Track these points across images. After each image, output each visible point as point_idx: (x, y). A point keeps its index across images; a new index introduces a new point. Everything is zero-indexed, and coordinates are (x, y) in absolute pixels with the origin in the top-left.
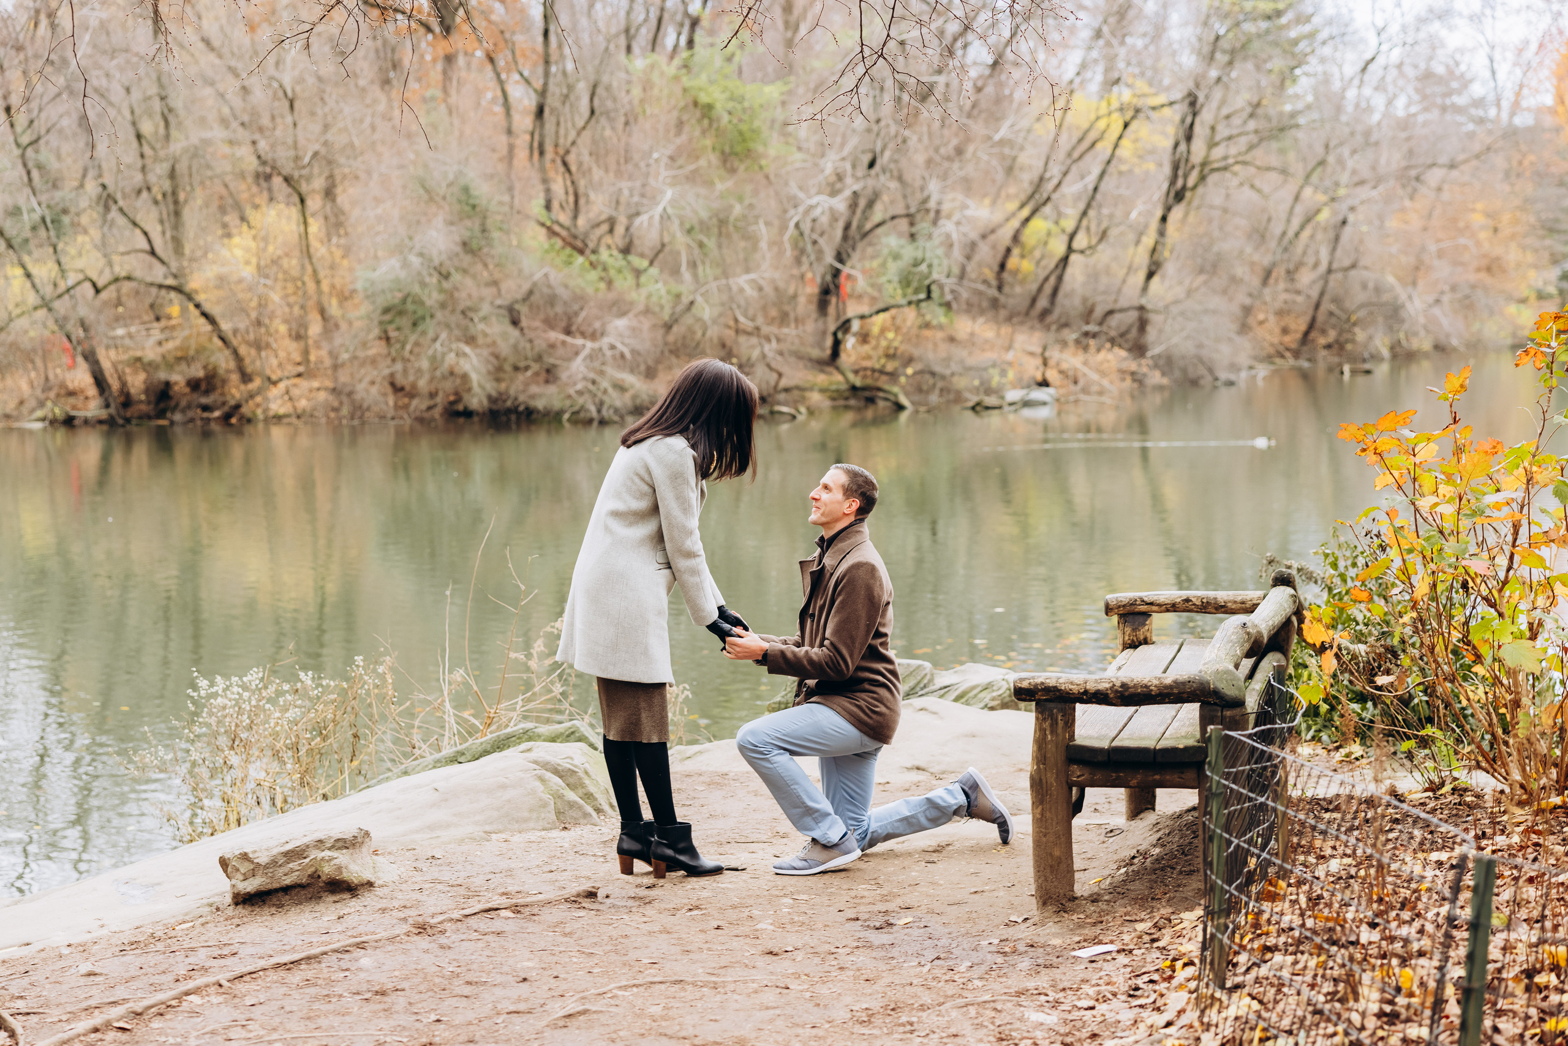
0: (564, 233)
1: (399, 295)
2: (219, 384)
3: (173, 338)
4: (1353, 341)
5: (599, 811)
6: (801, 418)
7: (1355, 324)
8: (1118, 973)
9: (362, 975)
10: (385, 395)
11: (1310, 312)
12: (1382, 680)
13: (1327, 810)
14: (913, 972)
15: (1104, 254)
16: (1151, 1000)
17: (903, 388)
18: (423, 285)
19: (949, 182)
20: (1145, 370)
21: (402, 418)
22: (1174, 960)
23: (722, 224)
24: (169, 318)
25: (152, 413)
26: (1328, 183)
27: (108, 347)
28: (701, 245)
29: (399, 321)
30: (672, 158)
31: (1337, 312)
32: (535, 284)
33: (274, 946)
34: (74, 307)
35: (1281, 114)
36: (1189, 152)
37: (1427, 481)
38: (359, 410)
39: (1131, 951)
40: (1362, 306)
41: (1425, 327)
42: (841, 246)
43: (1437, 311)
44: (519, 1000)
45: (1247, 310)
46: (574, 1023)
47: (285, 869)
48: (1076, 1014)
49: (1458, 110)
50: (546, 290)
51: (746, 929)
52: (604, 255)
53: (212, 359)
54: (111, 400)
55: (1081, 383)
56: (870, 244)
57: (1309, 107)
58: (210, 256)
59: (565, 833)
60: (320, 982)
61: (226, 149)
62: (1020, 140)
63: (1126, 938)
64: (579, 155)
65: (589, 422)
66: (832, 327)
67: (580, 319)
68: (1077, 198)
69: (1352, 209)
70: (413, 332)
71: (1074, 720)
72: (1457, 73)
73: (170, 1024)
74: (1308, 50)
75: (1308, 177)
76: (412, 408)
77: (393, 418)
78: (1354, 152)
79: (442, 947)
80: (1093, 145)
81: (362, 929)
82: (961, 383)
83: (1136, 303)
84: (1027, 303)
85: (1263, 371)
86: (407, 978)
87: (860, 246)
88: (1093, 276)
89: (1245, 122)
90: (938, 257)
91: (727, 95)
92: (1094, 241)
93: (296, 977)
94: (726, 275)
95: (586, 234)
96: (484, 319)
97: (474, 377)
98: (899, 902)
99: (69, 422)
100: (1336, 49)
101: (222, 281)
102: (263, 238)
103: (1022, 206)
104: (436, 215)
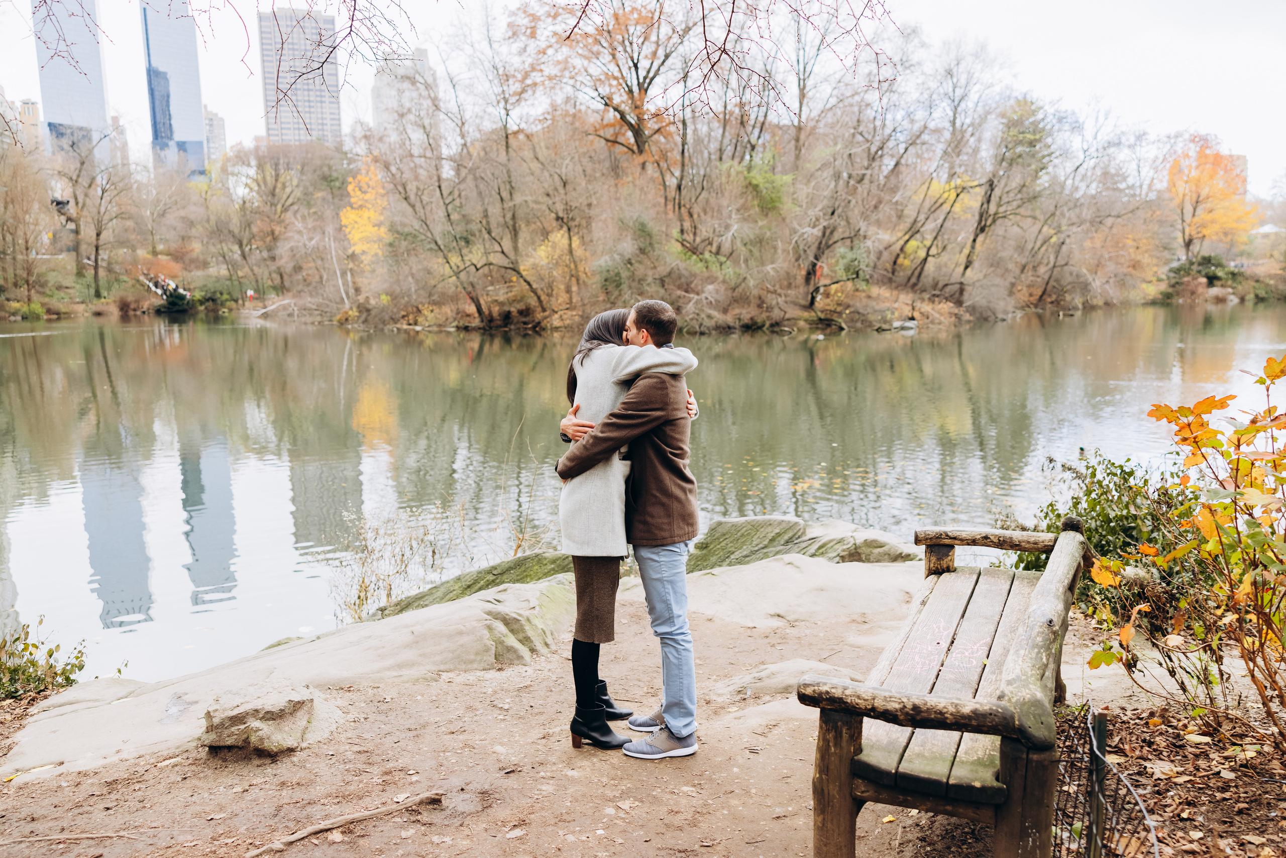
0: (688, 245)
1: (610, 273)
2: (531, 312)
3: (512, 291)
4: (1064, 300)
5: (533, 650)
6: (794, 333)
7: (1065, 292)
11: (1044, 286)
15: (945, 257)
17: (844, 319)
18: (620, 268)
19: (870, 222)
20: (962, 313)
23: (760, 241)
24: (510, 282)
25: (502, 325)
26: (1056, 224)
27: (483, 295)
28: (751, 251)
29: (611, 285)
30: (738, 210)
31: (1057, 286)
32: (673, 269)
34: (467, 277)
35: (1034, 192)
36: (988, 208)
40: (1070, 283)
41: (1101, 294)
42: (817, 252)
43: (1107, 286)
45: (1013, 285)
49: (1121, 191)
50: (677, 271)
52: (707, 255)
53: (529, 301)
54: (484, 319)
55: (931, 318)
56: (831, 252)
57: (1048, 188)
58: (530, 255)
59: (499, 673)
62: (905, 202)
64: (696, 209)
65: (695, 333)
66: (811, 290)
67: (693, 285)
68: (932, 230)
69: (1068, 236)
71: (860, 733)
72: (1121, 172)
74: (1048, 162)
75: (1046, 221)
78: (1069, 209)
80: (941, 205)
82: (872, 318)
83: (959, 281)
84: (906, 280)
85: (1019, 314)
87: (826, 252)
88: (939, 268)
89: (1016, 194)
90: (863, 258)
91: (766, 180)
92: (940, 251)
94: (761, 265)
95: (699, 245)
96: (649, 285)
99: (466, 329)
100: (1062, 160)
101: (535, 266)
102: (554, 247)
103: (905, 234)
104: (627, 236)
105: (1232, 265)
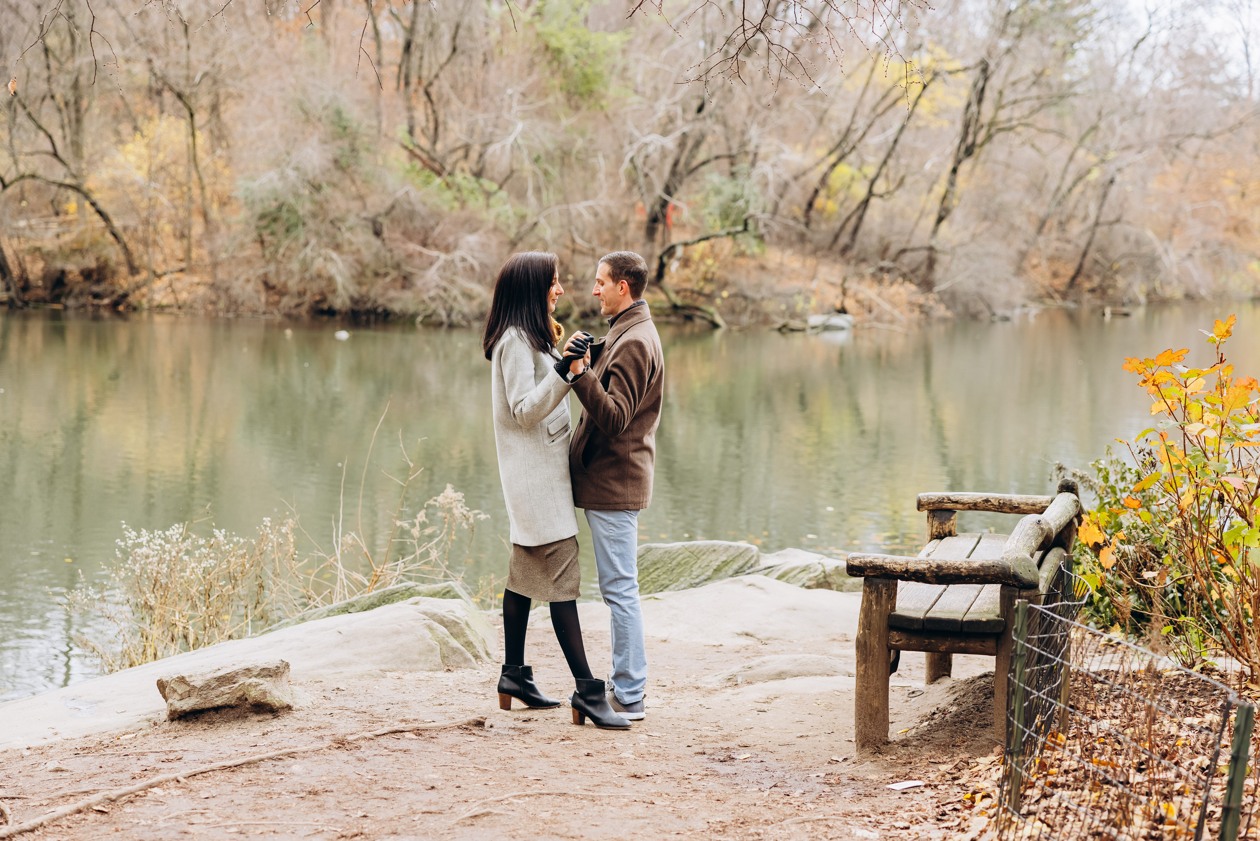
0: (424, 156)
1: (274, 204)
2: (109, 275)
3: (69, 232)
4: (1114, 287)
5: (477, 657)
7: (1116, 272)
8: (926, 802)
9: (295, 779)
10: (258, 292)
11: (1078, 260)
12: (1147, 575)
14: (756, 795)
15: (900, 199)
16: (956, 823)
17: (718, 308)
18: (297, 195)
19: (767, 129)
20: (931, 303)
21: (272, 313)
22: (975, 793)
23: (565, 155)
24: (66, 213)
25: (48, 298)
26: (1099, 146)
27: (11, 237)
28: (546, 173)
29: (275, 227)
30: (524, 95)
31: (1102, 260)
32: (397, 200)
33: (213, 754)
35: (1061, 84)
36: (979, 113)
37: (1194, 410)
38: (234, 304)
39: (936, 786)
40: (1123, 256)
41: (1178, 278)
42: (670, 180)
43: (1189, 264)
44: (430, 803)
45: (1023, 255)
46: (479, 822)
47: (217, 692)
48: (893, 832)
49: (1214, 87)
50: (407, 207)
51: (611, 757)
52: (459, 178)
53: (104, 252)
54: (12, 285)
55: (875, 312)
56: (696, 180)
57: (1085, 78)
58: (106, 160)
59: (448, 674)
60: (260, 782)
61: (124, 67)
62: (831, 95)
63: (932, 776)
64: (440, 87)
65: (440, 324)
66: (658, 252)
67: (435, 233)
68: (878, 148)
69: (1119, 170)
70: (287, 237)
71: (895, 594)
72: (1216, 54)
73: (140, 810)
74: (1087, 28)
75: (1082, 139)
76: (282, 305)
77: (264, 313)
78: (1123, 120)
79: (359, 760)
80: (895, 102)
81: (284, 743)
82: (769, 306)
83: (926, 243)
84: (830, 239)
85: (1034, 310)
86: (333, 782)
87: (686, 180)
88: (890, 218)
89: (1029, 89)
90: (755, 194)
91: (575, 41)
92: (892, 187)
93: (240, 777)
94: (566, 201)
95: (444, 158)
96: (351, 229)
97: (339, 280)
98: (738, 741)
100: (1112, 28)
101: (115, 183)
102: (154, 147)
103: (831, 153)
104: (311, 134)
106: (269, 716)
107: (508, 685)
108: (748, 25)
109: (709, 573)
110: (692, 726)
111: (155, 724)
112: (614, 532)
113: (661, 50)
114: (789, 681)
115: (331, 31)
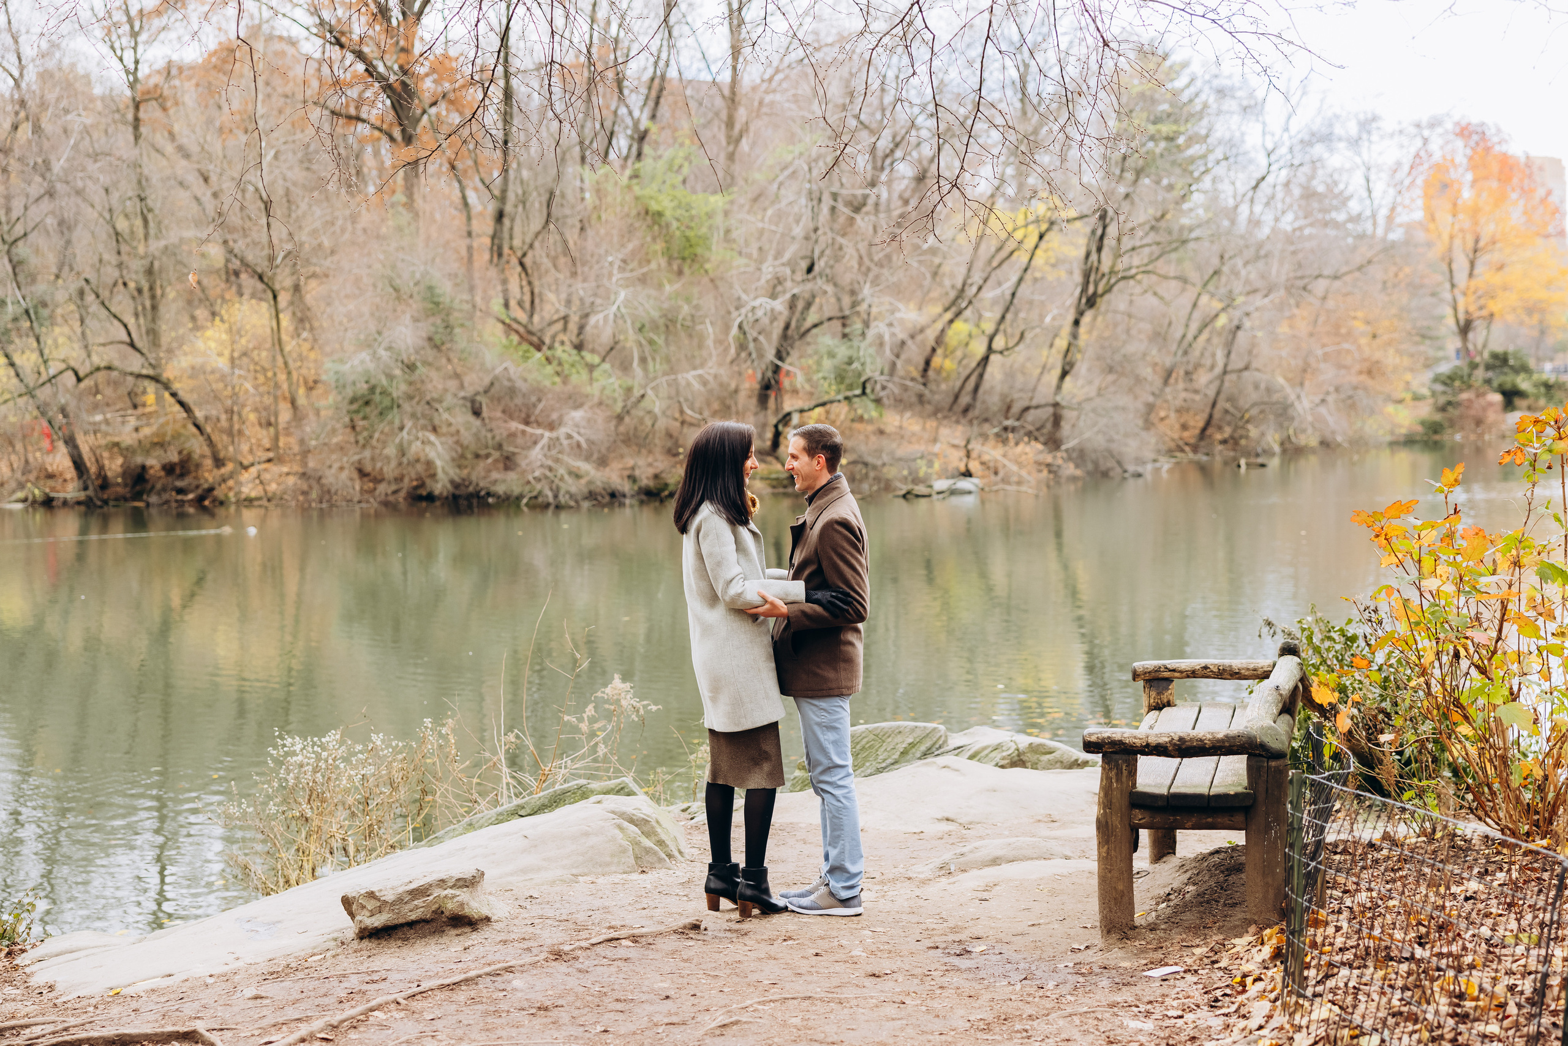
0: (521, 330)
1: (366, 386)
2: (192, 468)
3: (148, 425)
4: (1247, 437)
5: (670, 856)
7: (1248, 421)
8: (1192, 989)
9: (519, 995)
10: (352, 479)
11: (1208, 410)
12: (1383, 737)
13: (1336, 853)
14: (1007, 990)
15: (1020, 355)
16: (1234, 1009)
18: (390, 377)
19: (880, 287)
20: (1060, 462)
21: (367, 502)
22: (1245, 976)
23: (669, 324)
24: (144, 405)
25: (129, 495)
26: (1223, 291)
27: (86, 433)
28: (651, 342)
29: (367, 410)
30: (624, 261)
31: (1232, 410)
32: (496, 378)
34: (55, 395)
35: (1182, 229)
36: (1099, 262)
38: (327, 494)
39: (1196, 971)
40: (1254, 405)
41: (1312, 425)
42: (781, 344)
43: (1323, 410)
44: (670, 1014)
45: (1150, 408)
46: (728, 1032)
47: (411, 906)
48: (1168, 1023)
49: (1336, 225)
50: (506, 383)
51: (840, 956)
52: (559, 351)
53: (187, 445)
54: (89, 483)
55: (1001, 474)
56: (809, 344)
57: (1205, 222)
58: (185, 347)
59: (643, 876)
60: (484, 1000)
61: (197, 249)
62: (945, 250)
63: (1189, 961)
64: (536, 256)
65: (547, 506)
66: (773, 420)
67: (537, 412)
68: (994, 302)
69: (1246, 315)
70: (381, 421)
71: (1136, 770)
72: (1336, 191)
74: (1203, 169)
75: (1205, 285)
76: (377, 492)
77: (359, 502)
78: (1246, 263)
79: (580, 971)
80: (1012, 253)
81: (490, 958)
82: (891, 472)
83: (1050, 400)
84: (951, 399)
85: (1166, 465)
86: (561, 997)
87: (799, 344)
88: (1010, 375)
89: (1147, 234)
90: (871, 356)
91: (675, 203)
92: (1012, 343)
93: (461, 996)
94: (672, 371)
95: (542, 332)
96: (448, 409)
97: (439, 463)
98: (968, 933)
99: (48, 503)
100: (1229, 168)
101: (195, 372)
102: (235, 332)
103: (947, 310)
104: (404, 312)
105: (1548, 371)
106: (468, 929)
107: (716, 884)
108: (942, 182)
109: (896, 756)
110: (914, 919)
111: (343, 943)
112: (825, 718)
113: (765, 210)
114: (1004, 866)
115: (419, 202)
